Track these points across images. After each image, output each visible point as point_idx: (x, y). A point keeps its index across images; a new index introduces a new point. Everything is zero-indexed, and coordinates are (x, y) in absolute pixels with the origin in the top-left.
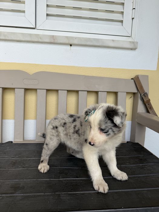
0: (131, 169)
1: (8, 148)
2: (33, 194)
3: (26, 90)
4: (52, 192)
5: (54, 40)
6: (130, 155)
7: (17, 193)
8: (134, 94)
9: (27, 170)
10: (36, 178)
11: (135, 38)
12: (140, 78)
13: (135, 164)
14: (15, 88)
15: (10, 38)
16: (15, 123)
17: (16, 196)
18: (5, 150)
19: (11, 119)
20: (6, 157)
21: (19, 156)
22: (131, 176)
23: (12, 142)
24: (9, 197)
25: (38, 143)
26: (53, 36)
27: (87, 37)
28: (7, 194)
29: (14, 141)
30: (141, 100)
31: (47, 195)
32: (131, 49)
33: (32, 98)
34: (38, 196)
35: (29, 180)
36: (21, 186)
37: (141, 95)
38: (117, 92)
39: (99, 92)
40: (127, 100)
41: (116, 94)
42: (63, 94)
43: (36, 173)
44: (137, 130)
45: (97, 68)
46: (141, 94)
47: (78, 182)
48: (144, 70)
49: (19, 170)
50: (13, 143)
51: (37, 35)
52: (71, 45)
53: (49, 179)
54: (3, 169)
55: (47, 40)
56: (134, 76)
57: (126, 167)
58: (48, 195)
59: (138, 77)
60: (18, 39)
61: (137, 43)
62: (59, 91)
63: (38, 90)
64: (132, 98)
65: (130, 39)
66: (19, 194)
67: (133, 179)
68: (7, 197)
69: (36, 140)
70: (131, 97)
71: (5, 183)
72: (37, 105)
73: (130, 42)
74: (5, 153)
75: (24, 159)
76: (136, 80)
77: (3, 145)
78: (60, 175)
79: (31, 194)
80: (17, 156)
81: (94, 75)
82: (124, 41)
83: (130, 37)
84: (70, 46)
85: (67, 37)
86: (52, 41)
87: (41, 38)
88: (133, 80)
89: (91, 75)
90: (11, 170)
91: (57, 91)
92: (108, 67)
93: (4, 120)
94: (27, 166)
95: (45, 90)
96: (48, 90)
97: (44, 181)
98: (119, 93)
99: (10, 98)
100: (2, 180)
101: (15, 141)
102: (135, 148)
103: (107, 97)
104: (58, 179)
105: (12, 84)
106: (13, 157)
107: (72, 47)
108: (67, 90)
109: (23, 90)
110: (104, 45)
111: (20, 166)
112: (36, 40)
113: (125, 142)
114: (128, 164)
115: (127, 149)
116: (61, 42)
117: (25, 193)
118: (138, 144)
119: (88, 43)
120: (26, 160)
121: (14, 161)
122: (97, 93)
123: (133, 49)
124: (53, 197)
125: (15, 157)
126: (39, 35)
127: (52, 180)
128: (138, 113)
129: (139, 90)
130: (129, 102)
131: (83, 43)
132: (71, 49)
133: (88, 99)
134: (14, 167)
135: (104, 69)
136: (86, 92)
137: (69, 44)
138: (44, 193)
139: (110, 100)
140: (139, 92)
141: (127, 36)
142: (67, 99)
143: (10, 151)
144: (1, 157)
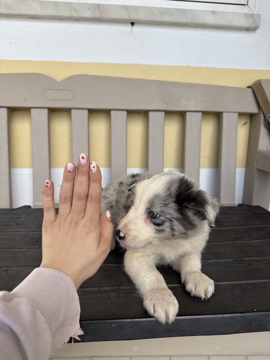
0: (255, 248)
1: (24, 216)
3: (52, 111)
4: (114, 286)
5: (101, 13)
6: (249, 225)
8: (251, 116)
13: (260, 239)
14: (31, 108)
15: (16, 12)
18: (19, 220)
19: (26, 168)
20: (22, 230)
22: (258, 258)
23: (29, 207)
26: (99, 6)
27: (163, 7)
30: (266, 126)
31: (104, 291)
32: (248, 30)
33: (61, 127)
37: (265, 117)
38: (221, 113)
39: (188, 113)
41: (218, 116)
42: (118, 118)
44: (256, 184)
45: (183, 67)
46: (266, 115)
50: (32, 208)
51: (69, 5)
52: (133, 24)
54: (18, 250)
55: (88, 14)
56: (253, 83)
57: (245, 244)
58: (106, 291)
59: (260, 84)
60: (32, 12)
61: (259, 16)
62: (112, 111)
63: (73, 111)
64: (248, 125)
65: (245, 10)
67: (263, 263)
70: (246, 123)
72: (71, 141)
73: (246, 14)
74: (19, 224)
76: (256, 89)
77: (14, 212)
81: (177, 79)
82: (234, 14)
83: (245, 5)
84: (131, 26)
85: (125, 8)
86: (98, 15)
87: (75, 10)
88: (250, 89)
89: (171, 80)
91: (107, 112)
92: (203, 66)
93: (13, 170)
95: (86, 111)
96: (92, 112)
98: (225, 116)
99: (23, 127)
100: (17, 267)
101: (35, 204)
102: (254, 213)
103: (202, 125)
105: (26, 100)
107: (136, 28)
108: (128, 111)
109: (46, 111)
110: (196, 21)
112: (66, 13)
113: (234, 204)
114: (247, 239)
115: (241, 216)
116: (115, 16)
118: (259, 208)
119: (166, 19)
121: (36, 237)
122: (182, 115)
123: (250, 30)
124: (116, 294)
125: (37, 230)
126: (71, 3)
127: (109, 266)
128: (258, 152)
129: (263, 108)
130: (242, 132)
131: (156, 19)
132: (132, 32)
133: (166, 128)
134: (37, 246)
135: (196, 68)
136: (163, 113)
137: (130, 20)
138: (99, 287)
139: (208, 129)
140: (261, 111)
141: (240, 3)
142: (126, 128)
143: (27, 220)
144: (12, 230)
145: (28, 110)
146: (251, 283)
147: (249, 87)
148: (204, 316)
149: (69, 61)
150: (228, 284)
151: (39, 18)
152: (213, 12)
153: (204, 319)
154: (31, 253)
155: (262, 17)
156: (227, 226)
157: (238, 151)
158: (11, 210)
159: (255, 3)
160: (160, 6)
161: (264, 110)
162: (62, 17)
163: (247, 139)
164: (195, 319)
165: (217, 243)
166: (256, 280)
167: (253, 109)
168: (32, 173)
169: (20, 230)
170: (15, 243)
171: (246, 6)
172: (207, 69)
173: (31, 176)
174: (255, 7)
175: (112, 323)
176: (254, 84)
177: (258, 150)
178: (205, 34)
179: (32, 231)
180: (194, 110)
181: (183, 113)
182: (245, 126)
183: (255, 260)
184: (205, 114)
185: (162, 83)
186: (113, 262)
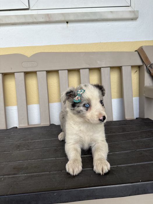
0: (144, 143)
1: (13, 133)
2: (37, 173)
3: (26, 73)
4: (58, 171)
5: (49, 18)
6: (142, 130)
7: (20, 173)
8: (139, 67)
9: (32, 151)
10: (41, 158)
11: (135, 7)
12: (145, 49)
14: (14, 72)
15: (4, 22)
17: (19, 176)
18: (10, 135)
19: (14, 106)
20: (11, 141)
21: (24, 139)
22: (145, 149)
23: (16, 127)
24: (11, 177)
25: (43, 127)
26: (48, 15)
27: (83, 12)
28: (9, 175)
29: (19, 127)
30: (148, 72)
31: (52, 174)
32: (132, 20)
33: (32, 82)
34: (43, 175)
35: (34, 160)
36: (24, 167)
37: (147, 67)
38: (121, 67)
39: (102, 68)
40: (132, 75)
41: (120, 68)
42: (63, 74)
43: (41, 154)
44: (146, 106)
45: (97, 43)
46: (147, 65)
47: (86, 159)
48: (148, 41)
49: (23, 152)
51: (31, 16)
52: (67, 22)
53: (55, 158)
54: (7, 152)
55: (42, 20)
56: (138, 48)
57: (138, 141)
58: (54, 174)
59: (142, 49)
60: (13, 22)
62: (59, 71)
63: (37, 72)
64: (138, 72)
65: (129, 9)
66: (22, 174)
67: (148, 152)
68: (9, 178)
69: (40, 124)
70: (136, 71)
71: (8, 165)
72: (38, 89)
73: (130, 11)
74: (9, 138)
75: (29, 141)
76: (140, 52)
77: (8, 131)
79: (34, 174)
80: (21, 140)
82: (124, 12)
84: (66, 24)
85: (63, 14)
86: (48, 20)
87: (35, 18)
88: (137, 52)
89: (91, 51)
90: (15, 153)
91: (57, 71)
92: (109, 42)
93: (7, 107)
94: (32, 147)
95: (45, 72)
96: (48, 72)
97: (49, 160)
98: (123, 68)
99: (11, 84)
100: (5, 162)
102: (145, 123)
103: (111, 74)
104: (64, 158)
105: (11, 69)
106: (17, 140)
107: (69, 25)
108: (68, 70)
109: (23, 74)
110: (102, 18)
111: (24, 149)
112: (31, 21)
113: (134, 118)
114: (140, 138)
115: (137, 125)
116: (57, 19)
117: (29, 173)
118: (148, 119)
119: (86, 18)
120: (31, 142)
121: (18, 144)
122: (99, 69)
123: (133, 20)
124: (59, 176)
125: (19, 141)
126: (33, 15)
127: (58, 159)
128: (145, 87)
129: (145, 62)
130: (135, 76)
131: (80, 18)
132: (67, 27)
133: (90, 78)
134: (18, 150)
135: (105, 43)
136: (88, 70)
137: (65, 21)
138: (50, 172)
139: (114, 76)
140: (144, 64)
141: (126, 6)
142: (68, 79)
143: (14, 135)
144: (5, 141)
145: (13, 74)
146: (140, 165)
147: (136, 51)
148: (109, 186)
149: (34, 45)
150: (126, 166)
151: (17, 24)
152: (111, 12)
153: (109, 188)
154: (14, 154)
155: (139, 12)
156: (128, 131)
157: (133, 87)
158: (7, 130)
159: (135, 5)
160: (81, 12)
161: (146, 63)
162: (29, 22)
163: (138, 80)
164: (103, 188)
165: (122, 142)
166: (143, 162)
167: (140, 63)
168: (17, 108)
169: (10, 141)
170: (6, 148)
171: (130, 7)
172: (111, 43)
173: (17, 110)
175: (54, 193)
178: (108, 24)
179: (16, 141)
180: (105, 66)
181: (100, 69)
182: (136, 73)
183: (143, 150)
184: (112, 68)
185: (86, 53)
186: (60, 157)
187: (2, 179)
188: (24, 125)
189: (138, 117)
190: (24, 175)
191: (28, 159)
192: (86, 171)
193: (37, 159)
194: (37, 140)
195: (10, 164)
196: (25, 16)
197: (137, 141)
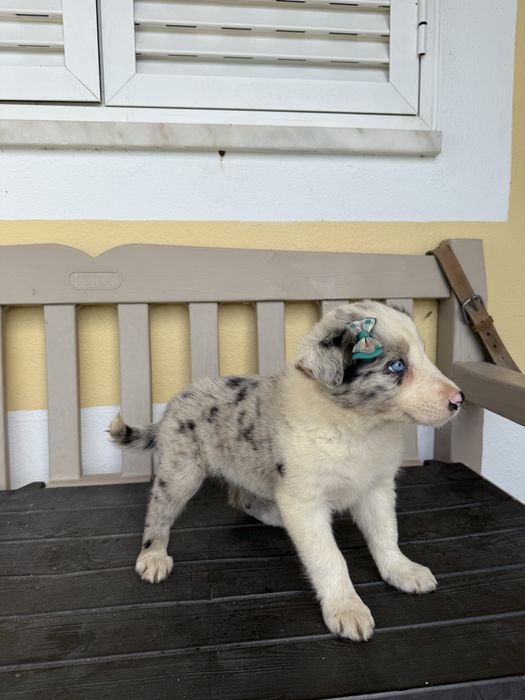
0: (444, 554)
1: (31, 505)
2: (125, 655)
3: (81, 308)
4: (189, 646)
5: (166, 137)
7: (70, 655)
8: (439, 302)
9: (100, 574)
10: (131, 601)
11: (430, 120)
12: (456, 250)
13: (457, 535)
14: (43, 305)
15: (17, 140)
16: (49, 420)
17: (68, 666)
18: (23, 514)
19: (35, 409)
20: (27, 535)
21: (71, 529)
23: (42, 485)
24: (45, 670)
26: (162, 126)
27: (273, 124)
28: (38, 660)
29: (51, 482)
30: (464, 322)
31: (171, 657)
32: (422, 156)
33: (101, 335)
34: (143, 661)
35: (109, 609)
36: (81, 631)
37: (461, 305)
39: (324, 303)
42: (205, 315)
43: (130, 585)
44: (455, 423)
45: (313, 224)
46: (462, 301)
47: (271, 605)
48: (469, 224)
49: (73, 577)
50: (47, 487)
51: (109, 126)
52: (222, 153)
53: (174, 603)
54: (19, 578)
55: (143, 140)
56: (437, 245)
58: (175, 657)
59: (449, 247)
60: (46, 141)
61: (439, 134)
62: (191, 305)
63: (120, 307)
64: (434, 316)
65: (414, 124)
66: (76, 658)
67: (453, 585)
68: (38, 671)
69: (121, 474)
70: (431, 313)
71: (30, 626)
72: (118, 356)
73: (417, 132)
74: (21, 524)
75: (86, 538)
76: (444, 257)
77: (13, 497)
78: (211, 586)
79: (116, 657)
80: (63, 532)
81: (303, 246)
82: (398, 132)
83: (414, 115)
84: (219, 156)
85: (208, 127)
86: (160, 142)
87: (121, 135)
88: (432, 257)
89: (293, 248)
90: (44, 580)
91: (184, 306)
92: (348, 219)
93: (11, 414)
95: (145, 307)
96: (153, 306)
97: (158, 608)
99: (28, 338)
100: (17, 614)
101: (53, 479)
102: (452, 480)
104: (204, 601)
106: (47, 534)
107: (228, 160)
108: (219, 303)
109: (72, 309)
110: (332, 146)
111: (74, 565)
112: (106, 141)
113: (418, 461)
114: (432, 535)
115: (427, 485)
116: (190, 143)
117: (98, 655)
118: (460, 467)
119: (279, 144)
120: (95, 541)
121: (54, 549)
122: (316, 305)
124: (191, 664)
125: (56, 535)
126: (114, 123)
127: (187, 606)
128: (454, 366)
129: (455, 288)
130: (424, 329)
131: (261, 144)
132: (222, 166)
133: (288, 327)
134: (55, 568)
136: (281, 305)
137: (216, 148)
138: (163, 650)
140: (453, 295)
141: (405, 113)
142: (218, 330)
143: (37, 514)
144: (9, 536)
145: (38, 308)
147: (429, 254)
151: (58, 149)
152: (360, 130)
154: (44, 584)
155: (444, 136)
158: (10, 493)
159: (432, 112)
161: (458, 295)
162: (98, 145)
163: (434, 341)
167: (442, 292)
168: (46, 418)
169: (24, 536)
170: (14, 563)
171: (417, 118)
173: (46, 423)
174: (432, 117)
176: (438, 248)
177: (453, 362)
179: (47, 537)
180: (335, 298)
182: (429, 318)
185: (277, 255)
186: (190, 597)
187: (18, 675)
188: (68, 478)
189: (431, 457)
190: (83, 660)
191: (92, 605)
192: (273, 649)
193: (120, 605)
194: (113, 536)
195: (35, 621)
196: (86, 126)
197: (423, 544)
